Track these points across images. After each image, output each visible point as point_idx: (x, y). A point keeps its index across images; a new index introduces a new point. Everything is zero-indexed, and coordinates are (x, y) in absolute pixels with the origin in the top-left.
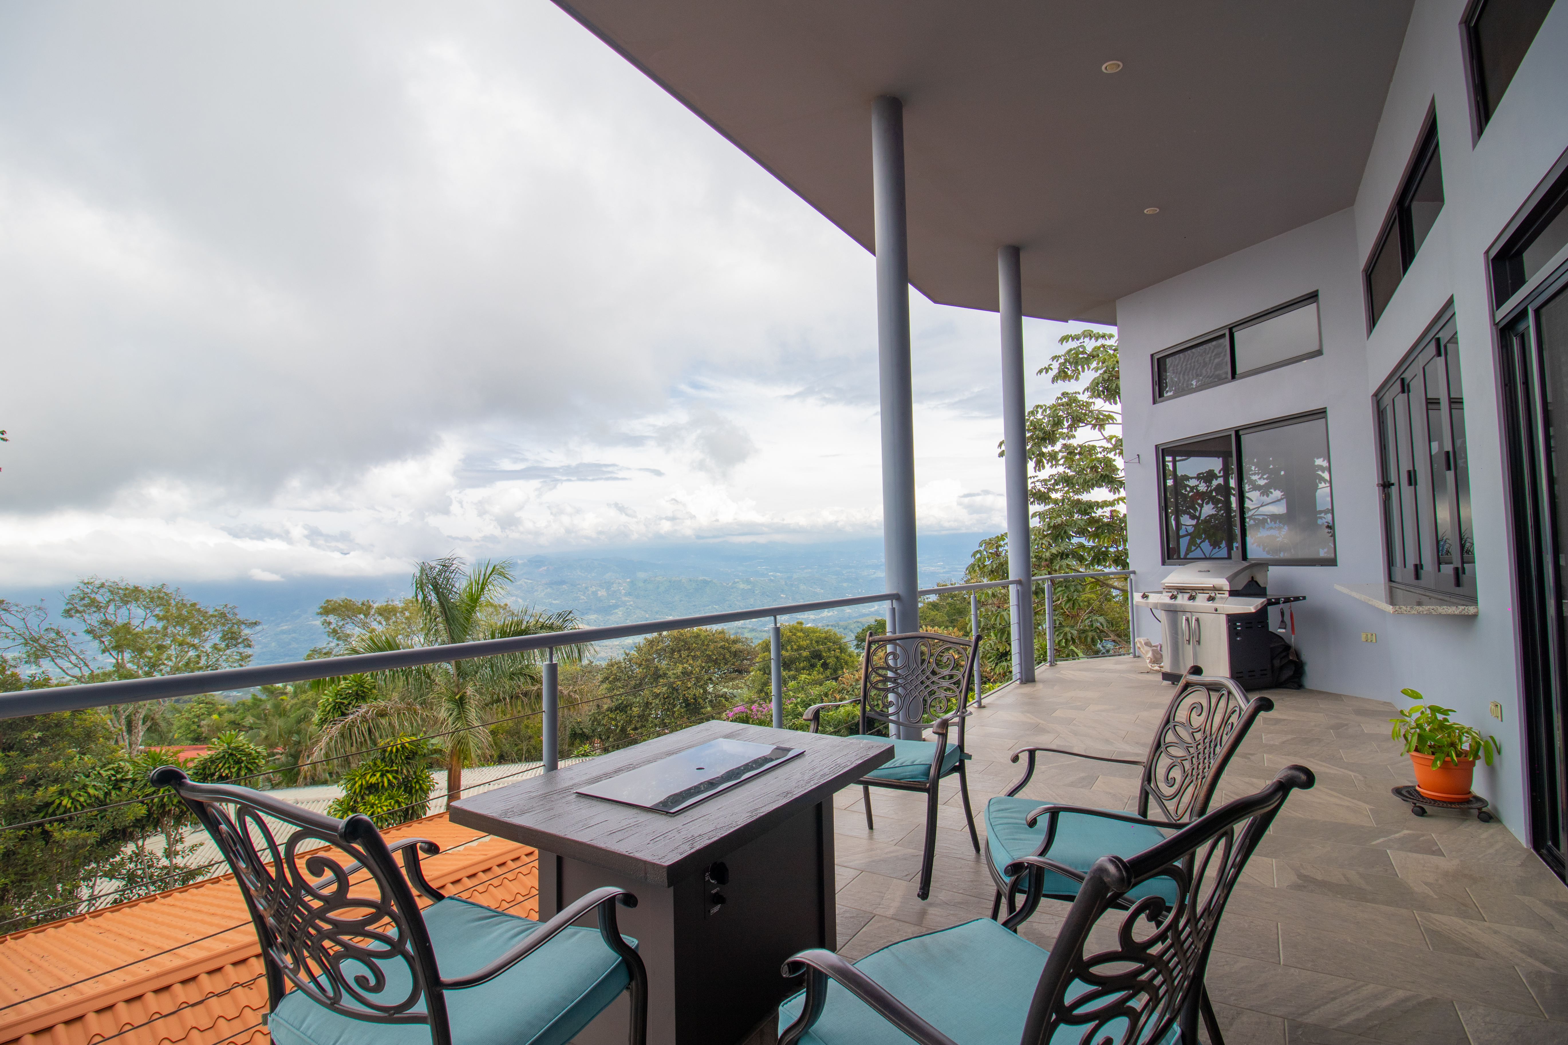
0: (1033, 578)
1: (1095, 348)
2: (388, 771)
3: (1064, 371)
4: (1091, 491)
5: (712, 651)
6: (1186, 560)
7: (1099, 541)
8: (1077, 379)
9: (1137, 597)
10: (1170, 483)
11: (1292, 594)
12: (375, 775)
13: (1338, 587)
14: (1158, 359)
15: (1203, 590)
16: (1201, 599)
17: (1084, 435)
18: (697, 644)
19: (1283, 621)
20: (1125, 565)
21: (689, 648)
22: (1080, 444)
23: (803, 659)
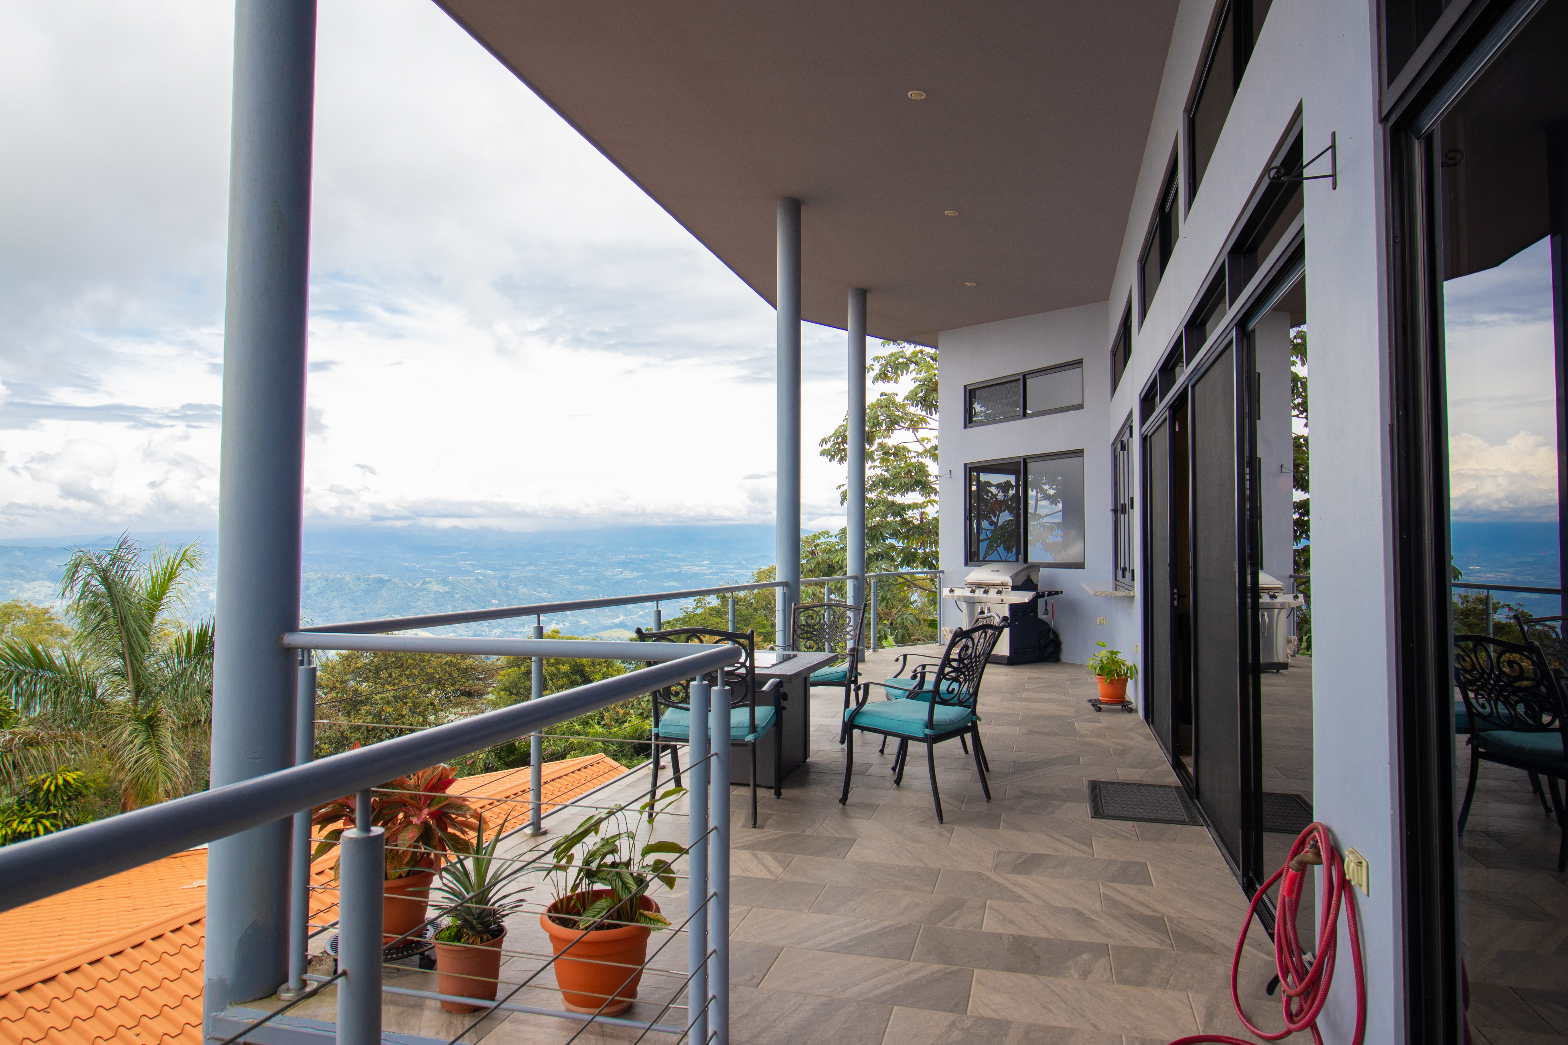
0: (866, 575)
1: (914, 352)
2: (42, 817)
3: (885, 374)
4: (906, 495)
5: (435, 669)
6: (984, 562)
7: (908, 542)
8: (896, 382)
9: (946, 591)
10: (974, 488)
11: (1053, 589)
12: (24, 823)
13: (1083, 585)
14: (970, 390)
15: (994, 585)
16: (993, 592)
17: (899, 437)
18: (415, 659)
19: (1046, 609)
20: (932, 566)
21: (402, 665)
22: (895, 444)
23: (562, 675)
